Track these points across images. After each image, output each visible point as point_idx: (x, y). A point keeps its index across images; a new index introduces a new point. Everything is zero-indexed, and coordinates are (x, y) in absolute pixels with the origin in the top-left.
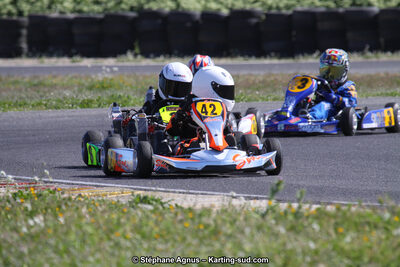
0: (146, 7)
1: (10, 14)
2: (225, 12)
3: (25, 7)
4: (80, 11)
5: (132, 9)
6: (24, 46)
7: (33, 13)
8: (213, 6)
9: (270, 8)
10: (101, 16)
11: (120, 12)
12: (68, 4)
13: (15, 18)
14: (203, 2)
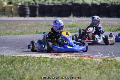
0: (74, 2)
1: (33, 4)
2: (98, 4)
3: (38, 2)
4: (54, 3)
5: (70, 3)
6: (38, 13)
7: (40, 3)
8: (94, 2)
9: (112, 3)
11: (66, 4)
12: (50, 1)
13: (34, 5)
14: (92, 1)
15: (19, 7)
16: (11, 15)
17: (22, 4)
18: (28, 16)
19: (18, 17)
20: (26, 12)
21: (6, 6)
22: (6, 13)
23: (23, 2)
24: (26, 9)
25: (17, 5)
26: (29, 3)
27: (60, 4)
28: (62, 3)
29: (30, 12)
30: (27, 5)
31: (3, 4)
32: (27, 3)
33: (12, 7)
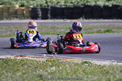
0: (86, 4)
1: (45, 6)
2: (110, 5)
3: (50, 4)
4: (66, 5)
5: (82, 5)
6: (49, 16)
7: (52, 6)
8: (107, 4)
10: (73, 7)
11: (78, 6)
12: (63, 3)
13: (46, 7)
15: (30, 9)
16: (23, 18)
17: (34, 6)
18: (40, 18)
19: (30, 19)
20: (38, 14)
21: (18, 8)
22: (18, 16)
23: (35, 5)
24: (38, 11)
25: (29, 8)
26: (41, 5)
27: (72, 6)
28: (74, 5)
29: (42, 14)
30: (39, 7)
31: (15, 7)
32: (39, 6)
33: (24, 10)
